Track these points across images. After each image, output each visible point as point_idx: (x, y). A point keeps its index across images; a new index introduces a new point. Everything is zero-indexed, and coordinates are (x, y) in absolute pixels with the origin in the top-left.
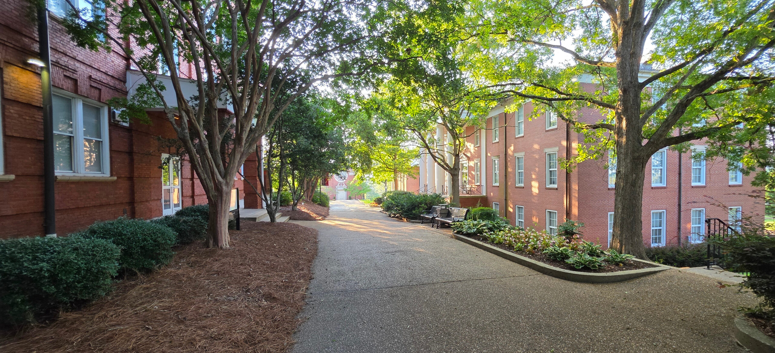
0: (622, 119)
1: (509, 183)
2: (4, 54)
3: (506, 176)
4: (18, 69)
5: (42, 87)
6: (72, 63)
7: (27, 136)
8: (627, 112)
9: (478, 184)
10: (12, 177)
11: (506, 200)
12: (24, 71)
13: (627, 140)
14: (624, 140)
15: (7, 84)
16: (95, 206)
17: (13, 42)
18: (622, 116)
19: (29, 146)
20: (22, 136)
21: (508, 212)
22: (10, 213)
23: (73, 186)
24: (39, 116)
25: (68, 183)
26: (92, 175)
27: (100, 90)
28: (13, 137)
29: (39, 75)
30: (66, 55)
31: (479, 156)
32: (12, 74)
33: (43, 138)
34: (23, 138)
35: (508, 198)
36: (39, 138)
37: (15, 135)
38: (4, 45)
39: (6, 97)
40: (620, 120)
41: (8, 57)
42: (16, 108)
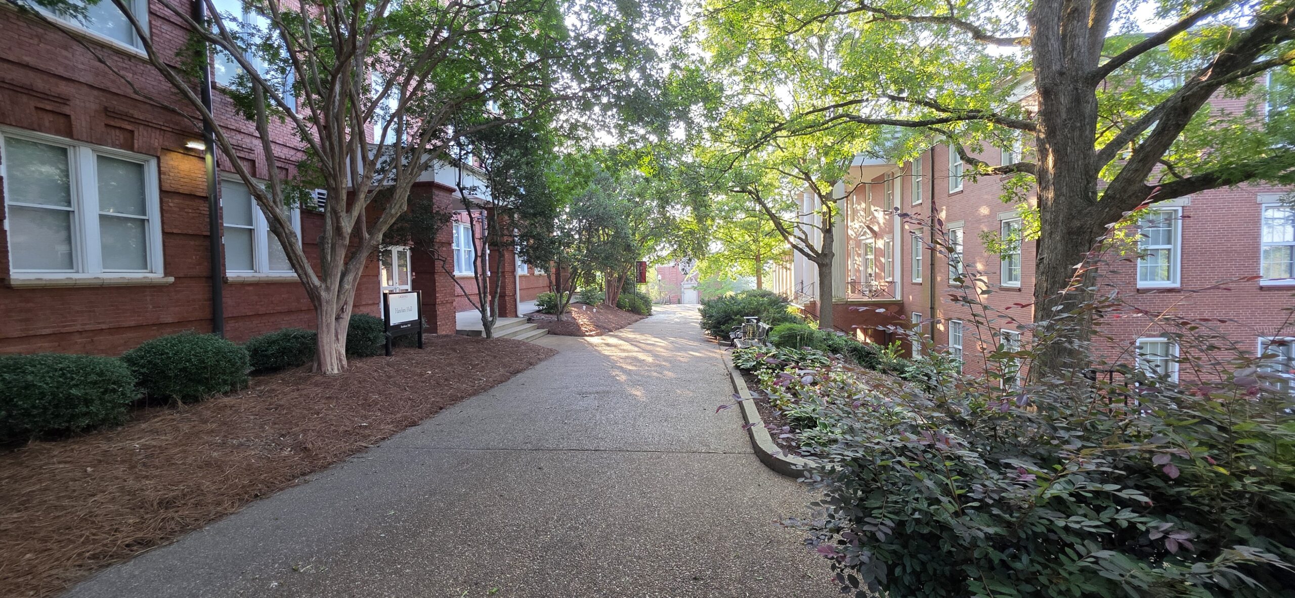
0: (1047, 150)
1: (939, 279)
2: (161, 141)
3: (932, 265)
4: (180, 155)
5: (206, 173)
6: (248, 141)
7: (190, 232)
8: (1054, 136)
9: (890, 279)
10: (171, 279)
11: (932, 308)
12: (186, 157)
13: (1056, 194)
14: (1051, 195)
15: (164, 174)
16: (281, 312)
17: (171, 126)
18: (1047, 146)
19: (192, 243)
20: (185, 232)
21: (936, 331)
22: (170, 320)
23: (251, 288)
24: (204, 208)
25: (243, 285)
26: (278, 275)
27: (287, 170)
28: (173, 233)
29: (203, 159)
30: (240, 132)
31: (891, 231)
32: (172, 163)
33: (209, 234)
34: (186, 234)
35: (936, 306)
36: (205, 234)
37: (175, 231)
38: (161, 129)
39: (163, 189)
40: (1043, 153)
41: (167, 143)
42: (176, 201)
